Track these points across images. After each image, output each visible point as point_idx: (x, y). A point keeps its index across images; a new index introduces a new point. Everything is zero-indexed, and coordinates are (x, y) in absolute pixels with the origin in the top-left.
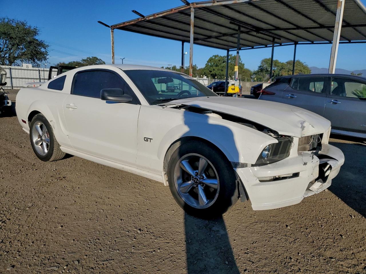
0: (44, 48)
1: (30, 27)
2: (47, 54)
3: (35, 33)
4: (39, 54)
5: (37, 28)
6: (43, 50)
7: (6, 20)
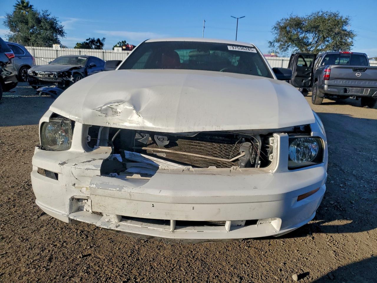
0: (351, 38)
1: (342, 17)
2: (353, 44)
3: (345, 23)
4: (343, 45)
5: (349, 18)
6: (349, 40)
7: (321, 13)
